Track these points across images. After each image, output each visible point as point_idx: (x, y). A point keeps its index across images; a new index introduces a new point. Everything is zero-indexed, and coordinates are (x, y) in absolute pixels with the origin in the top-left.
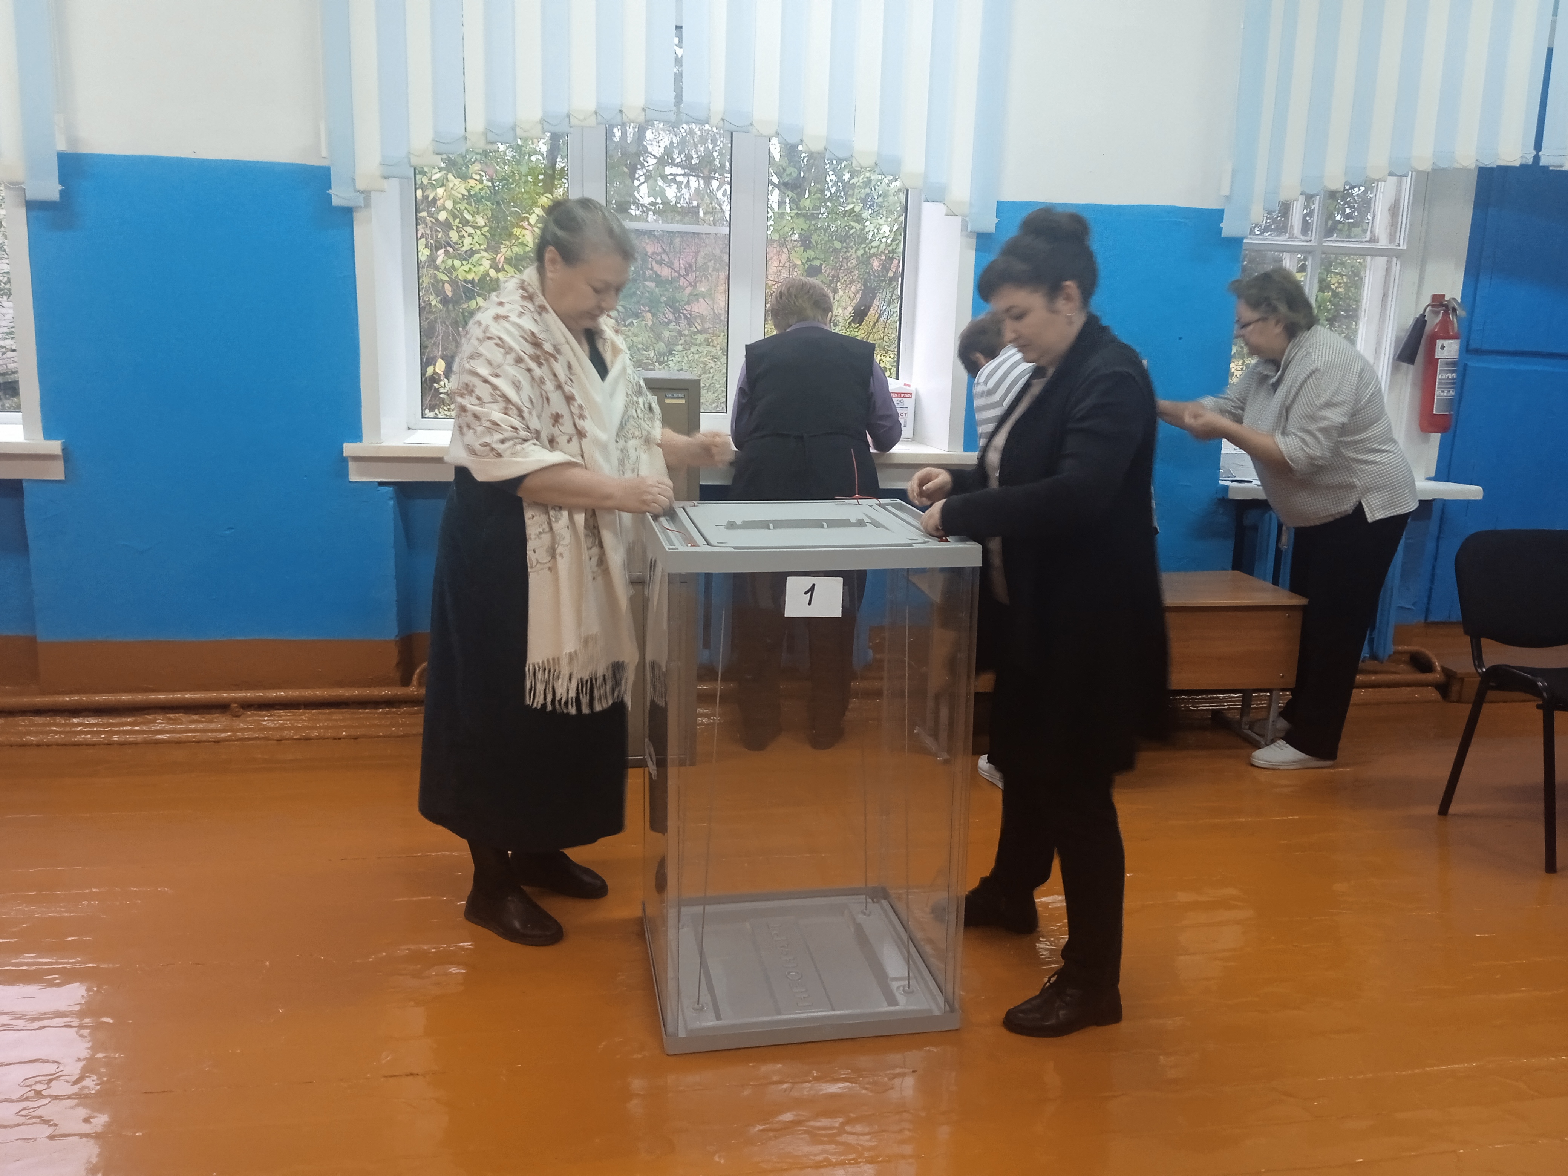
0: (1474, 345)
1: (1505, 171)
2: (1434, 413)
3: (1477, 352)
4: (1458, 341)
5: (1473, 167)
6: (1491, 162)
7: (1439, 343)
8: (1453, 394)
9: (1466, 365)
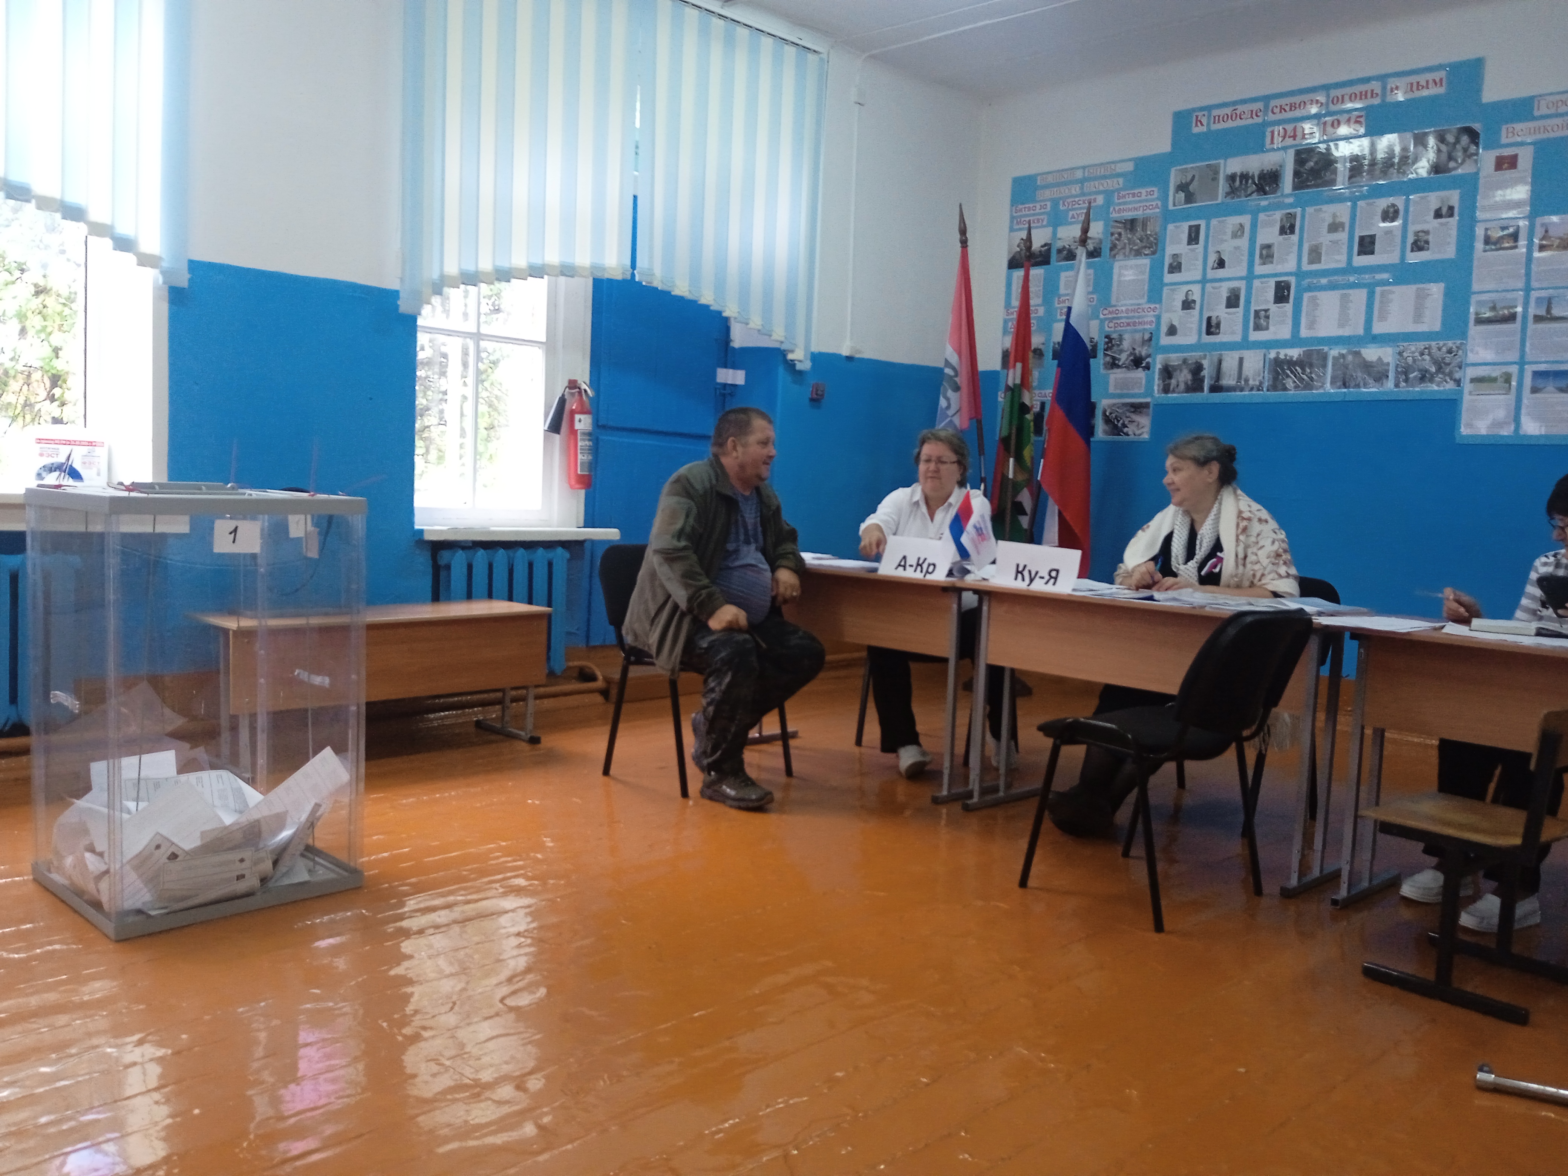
0: (601, 421)
1: (611, 282)
2: (578, 473)
3: (604, 427)
4: (591, 417)
7: (577, 417)
8: (591, 459)
9: (598, 437)
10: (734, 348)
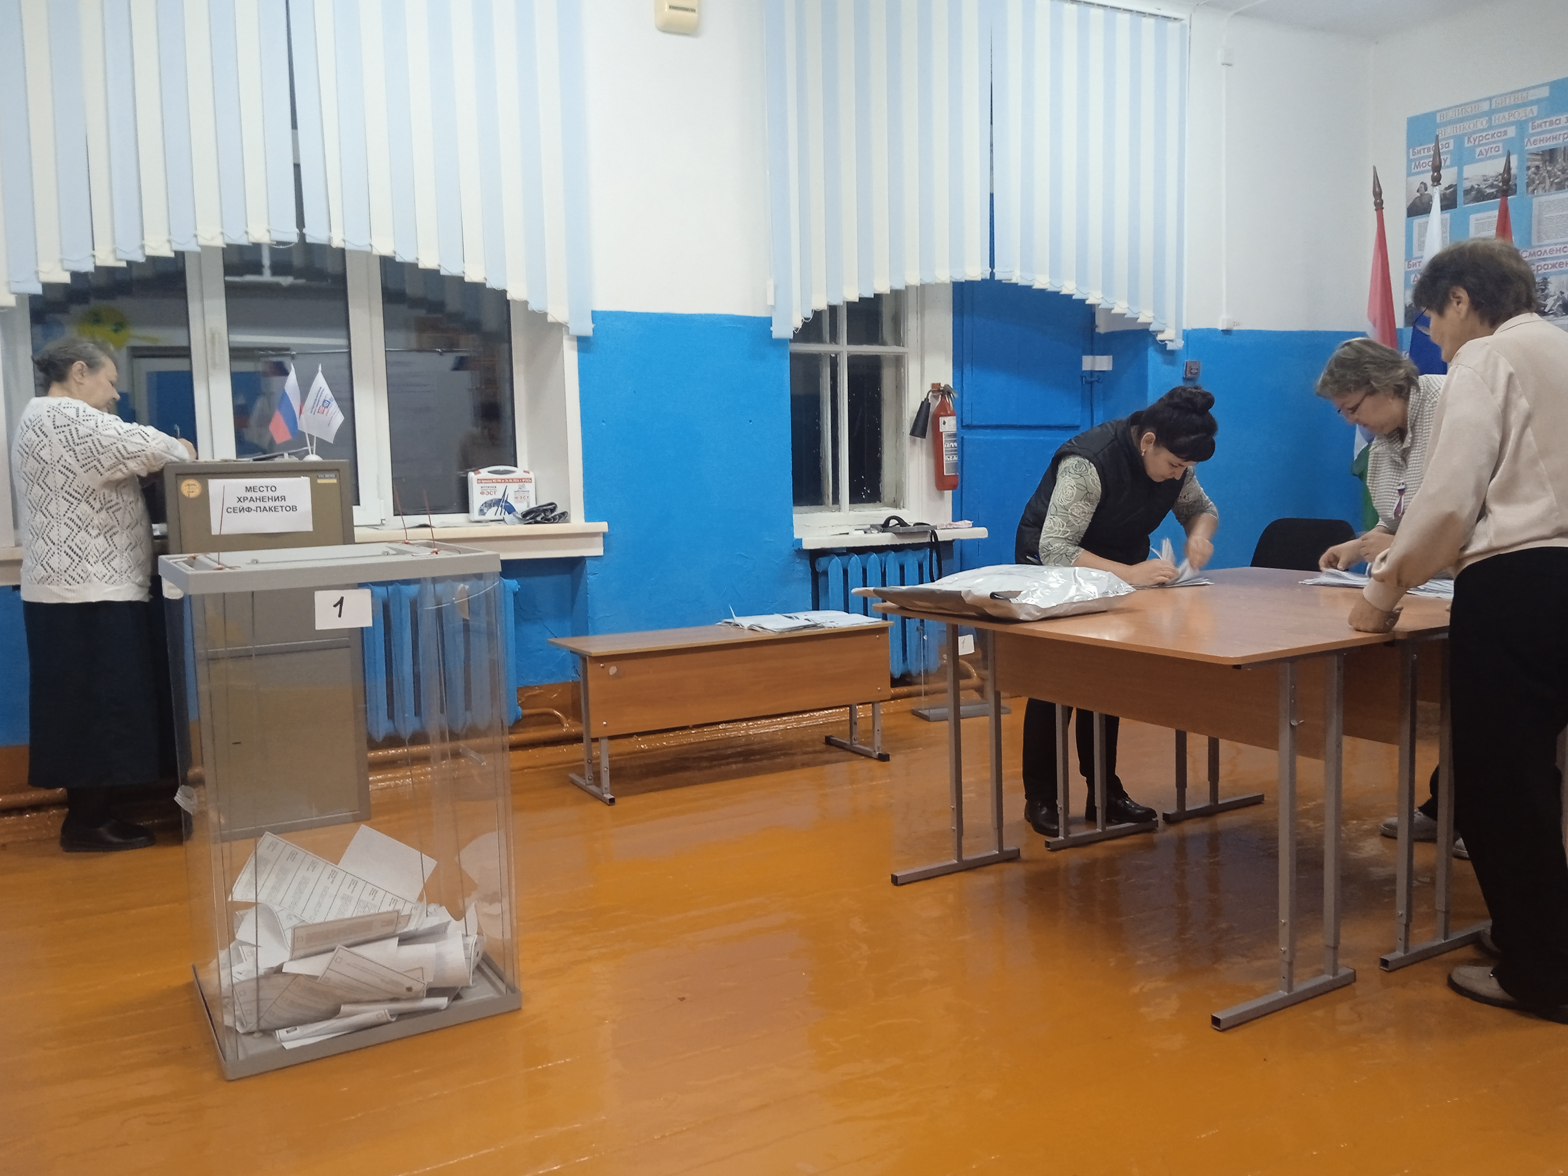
0: (967, 421)
1: (971, 284)
2: (945, 474)
3: (969, 427)
4: (955, 417)
5: (948, 282)
6: (961, 277)
7: (942, 419)
8: (956, 459)
9: (962, 438)
10: (1099, 334)
